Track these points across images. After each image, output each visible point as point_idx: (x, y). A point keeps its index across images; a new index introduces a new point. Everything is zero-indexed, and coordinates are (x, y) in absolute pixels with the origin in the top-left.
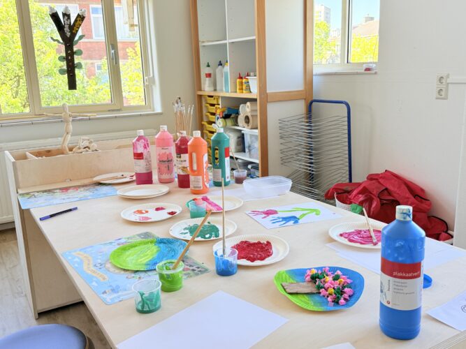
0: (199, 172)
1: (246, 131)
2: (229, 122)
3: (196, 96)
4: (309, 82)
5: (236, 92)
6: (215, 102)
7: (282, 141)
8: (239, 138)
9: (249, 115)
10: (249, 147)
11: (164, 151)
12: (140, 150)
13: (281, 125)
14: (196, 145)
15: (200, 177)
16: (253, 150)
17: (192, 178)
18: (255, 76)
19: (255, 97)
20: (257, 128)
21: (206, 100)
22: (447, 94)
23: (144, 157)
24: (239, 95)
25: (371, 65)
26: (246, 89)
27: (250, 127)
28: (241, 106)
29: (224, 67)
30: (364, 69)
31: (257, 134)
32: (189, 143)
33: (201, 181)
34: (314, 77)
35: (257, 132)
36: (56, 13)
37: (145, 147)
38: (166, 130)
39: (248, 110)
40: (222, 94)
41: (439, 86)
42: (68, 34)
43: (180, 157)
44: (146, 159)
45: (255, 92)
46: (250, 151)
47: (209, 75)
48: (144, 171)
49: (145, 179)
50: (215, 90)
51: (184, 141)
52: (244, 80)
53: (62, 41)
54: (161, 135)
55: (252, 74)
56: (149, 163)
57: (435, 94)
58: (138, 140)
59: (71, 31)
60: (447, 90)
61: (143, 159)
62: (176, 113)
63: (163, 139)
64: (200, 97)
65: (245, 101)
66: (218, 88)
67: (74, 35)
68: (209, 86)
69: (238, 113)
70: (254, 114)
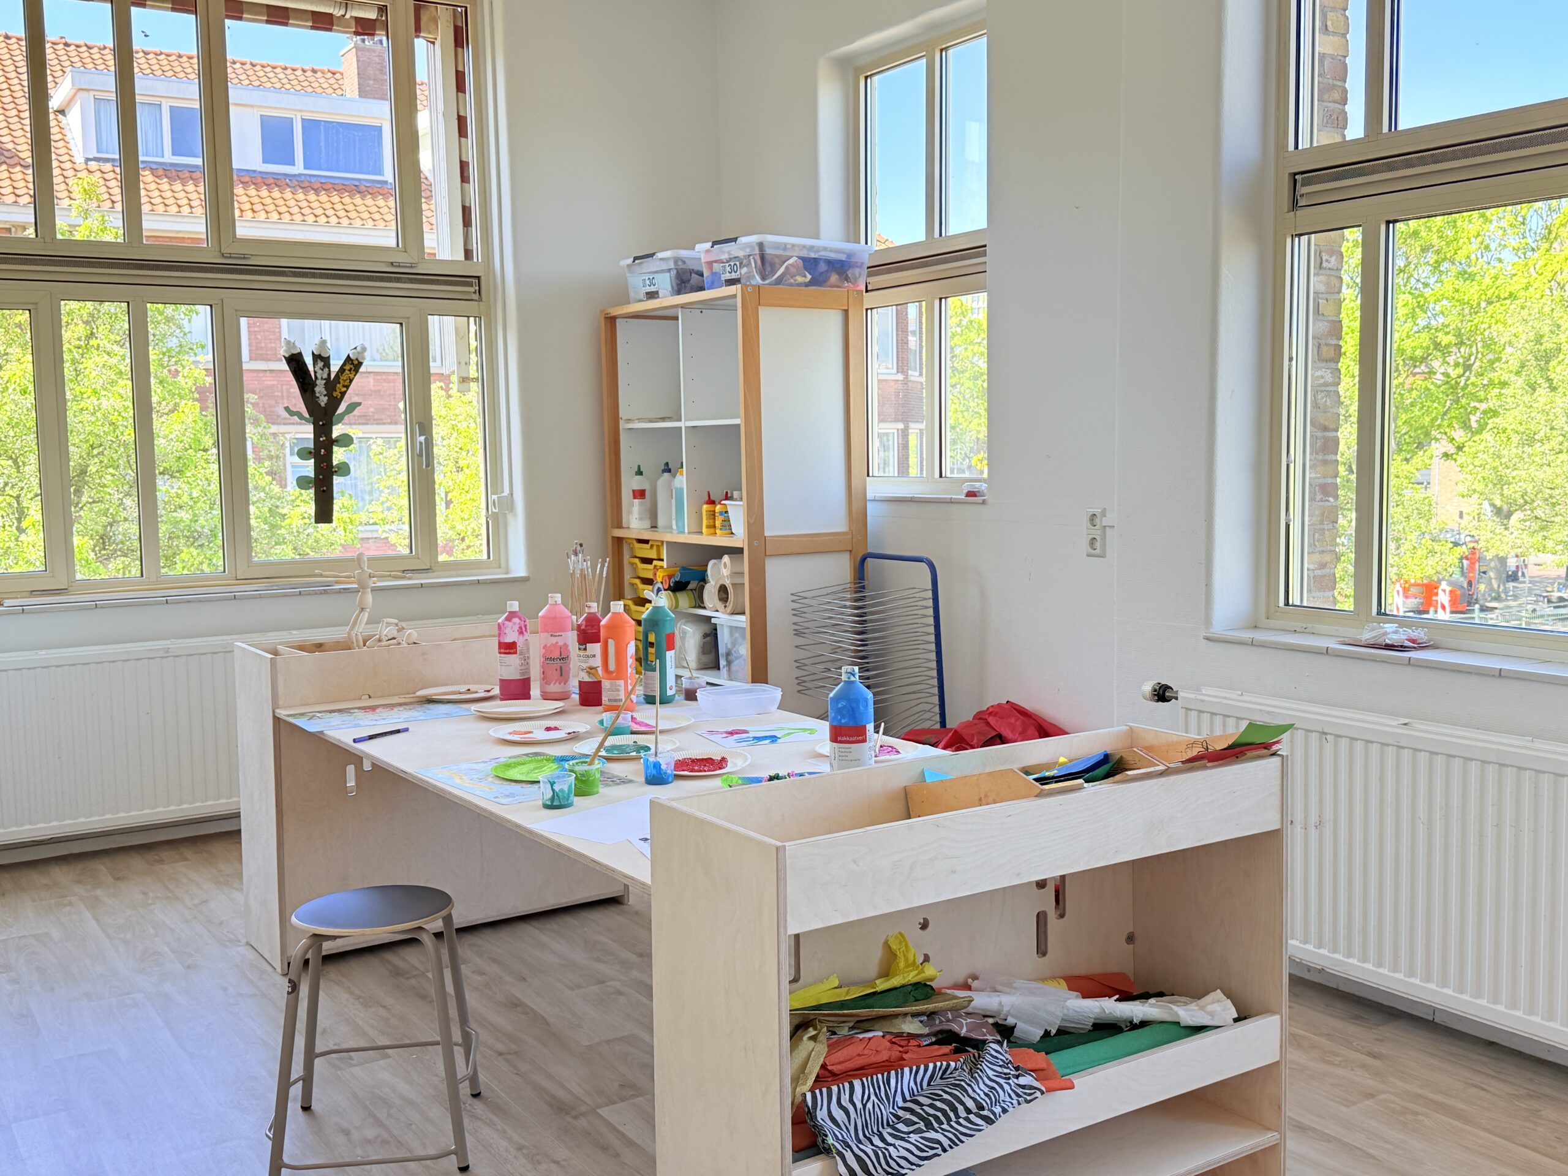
0: (619, 674)
1: (722, 618)
2: (684, 600)
3: (610, 540)
4: (857, 514)
5: (701, 533)
6: (652, 554)
7: (800, 641)
8: (705, 636)
9: (727, 583)
10: (728, 654)
11: (554, 640)
12: (511, 637)
13: (796, 606)
14: (615, 628)
15: (622, 682)
16: (736, 663)
17: (606, 684)
18: (741, 499)
19: (740, 545)
20: (743, 613)
21: (632, 549)
22: (1104, 546)
23: (518, 649)
24: (706, 539)
25: (977, 484)
26: (723, 527)
27: (729, 610)
28: (711, 563)
29: (674, 476)
30: (965, 491)
31: (744, 625)
32: (602, 623)
33: (623, 688)
34: (869, 506)
35: (743, 620)
36: (300, 354)
37: (521, 633)
38: (559, 601)
39: (725, 572)
40: (669, 538)
41: (1092, 532)
42: (323, 400)
43: (585, 649)
44: (521, 654)
45: (739, 536)
46: (729, 663)
47: (640, 494)
48: (518, 677)
49: (517, 690)
50: (654, 527)
51: (593, 621)
52: (718, 508)
53: (307, 415)
54: (549, 611)
55: (736, 494)
56: (526, 661)
57: (1085, 548)
58: (508, 619)
59: (329, 395)
60: (1104, 538)
61: (515, 653)
62: (573, 575)
63: (555, 618)
64: (619, 541)
65: (718, 552)
66: (661, 522)
67: (335, 402)
68: (641, 519)
69: (703, 580)
70: (738, 580)
